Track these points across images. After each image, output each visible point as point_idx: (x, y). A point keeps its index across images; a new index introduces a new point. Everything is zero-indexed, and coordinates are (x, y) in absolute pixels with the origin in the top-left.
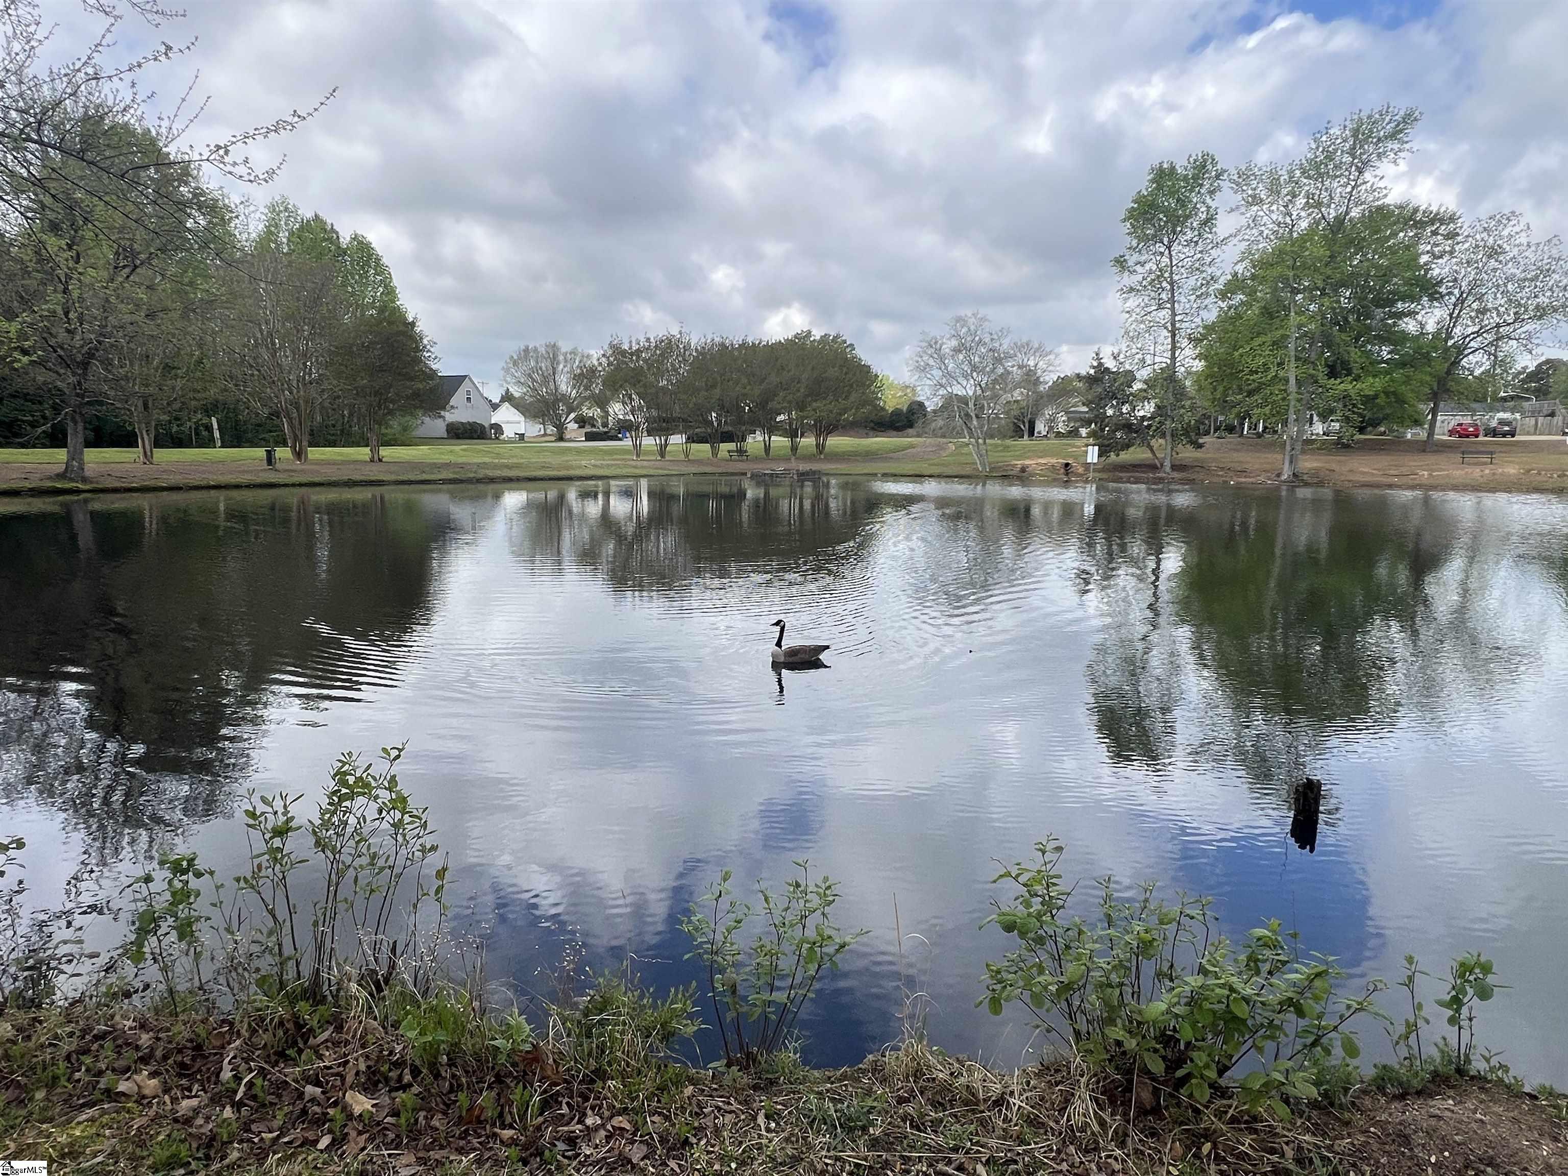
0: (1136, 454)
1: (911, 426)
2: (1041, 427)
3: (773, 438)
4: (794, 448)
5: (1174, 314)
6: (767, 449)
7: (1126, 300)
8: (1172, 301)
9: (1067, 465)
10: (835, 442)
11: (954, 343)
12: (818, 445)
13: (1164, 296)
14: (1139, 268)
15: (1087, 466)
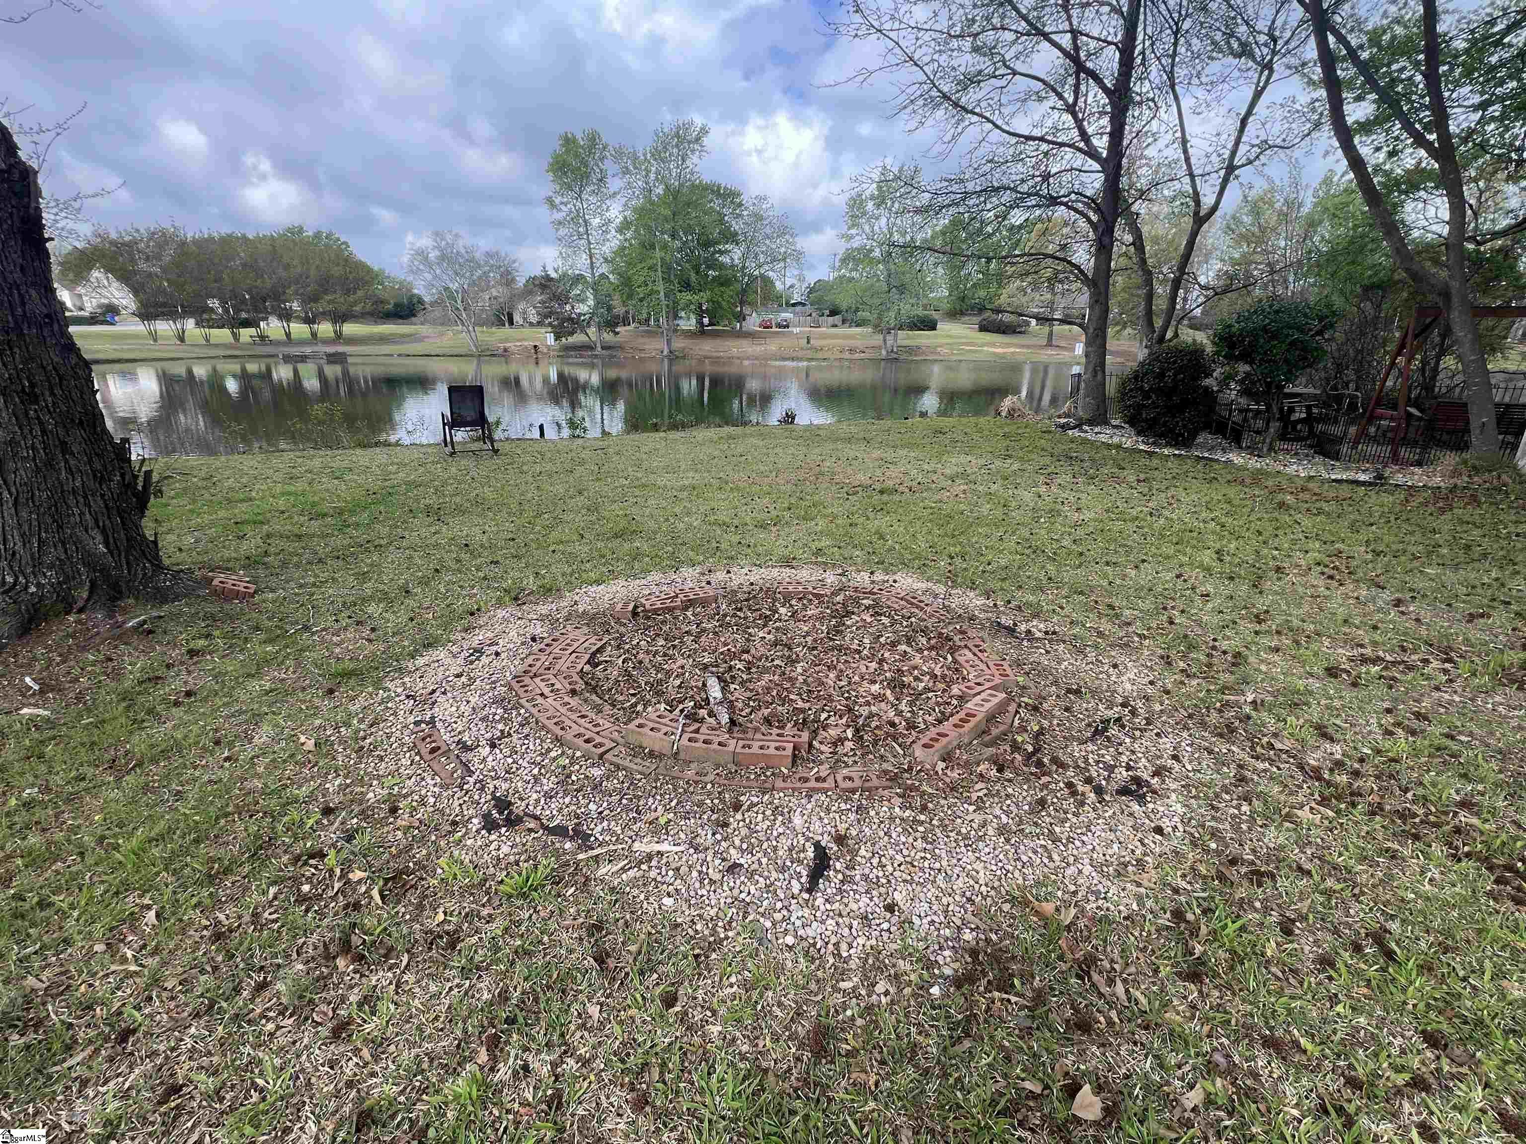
0: (578, 338)
1: (414, 315)
2: (517, 318)
3: (291, 325)
4: (314, 335)
5: (590, 243)
6: (288, 335)
7: (557, 230)
8: (587, 233)
9: (535, 347)
10: (349, 328)
11: (437, 253)
12: (335, 332)
13: (581, 229)
14: (563, 207)
15: (548, 347)
